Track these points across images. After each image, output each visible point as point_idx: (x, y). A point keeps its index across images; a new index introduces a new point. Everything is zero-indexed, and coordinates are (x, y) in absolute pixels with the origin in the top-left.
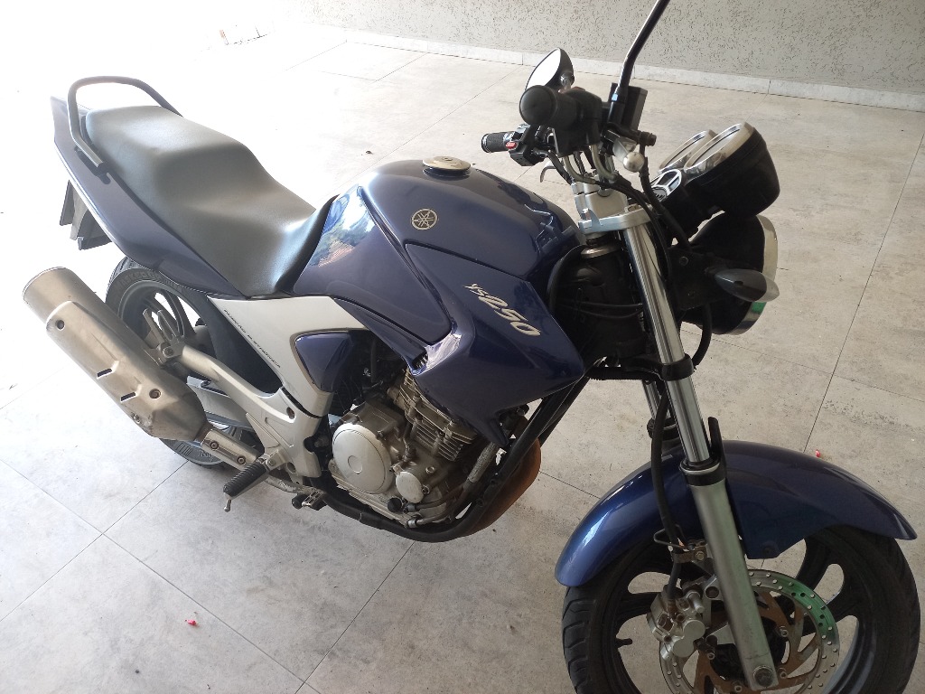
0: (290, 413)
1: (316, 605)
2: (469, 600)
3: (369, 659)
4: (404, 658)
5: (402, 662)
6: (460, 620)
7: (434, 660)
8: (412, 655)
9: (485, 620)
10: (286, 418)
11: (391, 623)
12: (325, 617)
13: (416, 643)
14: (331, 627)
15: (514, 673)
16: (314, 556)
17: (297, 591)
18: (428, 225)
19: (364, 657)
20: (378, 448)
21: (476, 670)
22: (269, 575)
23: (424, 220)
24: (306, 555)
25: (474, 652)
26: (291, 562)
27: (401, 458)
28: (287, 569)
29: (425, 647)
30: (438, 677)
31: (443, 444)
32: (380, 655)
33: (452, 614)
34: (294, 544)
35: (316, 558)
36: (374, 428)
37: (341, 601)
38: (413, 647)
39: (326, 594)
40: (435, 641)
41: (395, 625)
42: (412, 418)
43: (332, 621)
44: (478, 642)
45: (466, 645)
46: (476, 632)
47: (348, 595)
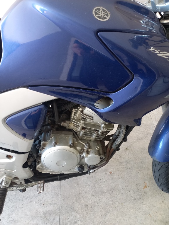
0: (9, 157)
1: (41, 217)
2: (92, 177)
3: (75, 221)
4: (87, 211)
5: (87, 213)
6: (95, 186)
7: (96, 204)
8: (89, 208)
9: (102, 180)
10: (8, 160)
11: (74, 203)
12: (48, 218)
13: (87, 203)
14: (53, 220)
15: (122, 191)
16: (26, 199)
17: (29, 217)
18: (106, 17)
19: (73, 222)
20: (73, 151)
21: (111, 198)
22: (12, 219)
23: (102, 14)
24: (22, 201)
25: (106, 193)
26: (18, 208)
27: (84, 150)
28: (18, 211)
29: (91, 203)
30: (102, 209)
31: (99, 135)
32: (78, 216)
33: (91, 186)
34: (13, 200)
35: (27, 199)
36: (66, 144)
37: (50, 208)
38: (87, 206)
39: (42, 209)
40: (92, 198)
41: (76, 203)
42: (81, 130)
43: (52, 218)
44: (105, 189)
45: (102, 192)
46: (102, 186)
47: (51, 204)
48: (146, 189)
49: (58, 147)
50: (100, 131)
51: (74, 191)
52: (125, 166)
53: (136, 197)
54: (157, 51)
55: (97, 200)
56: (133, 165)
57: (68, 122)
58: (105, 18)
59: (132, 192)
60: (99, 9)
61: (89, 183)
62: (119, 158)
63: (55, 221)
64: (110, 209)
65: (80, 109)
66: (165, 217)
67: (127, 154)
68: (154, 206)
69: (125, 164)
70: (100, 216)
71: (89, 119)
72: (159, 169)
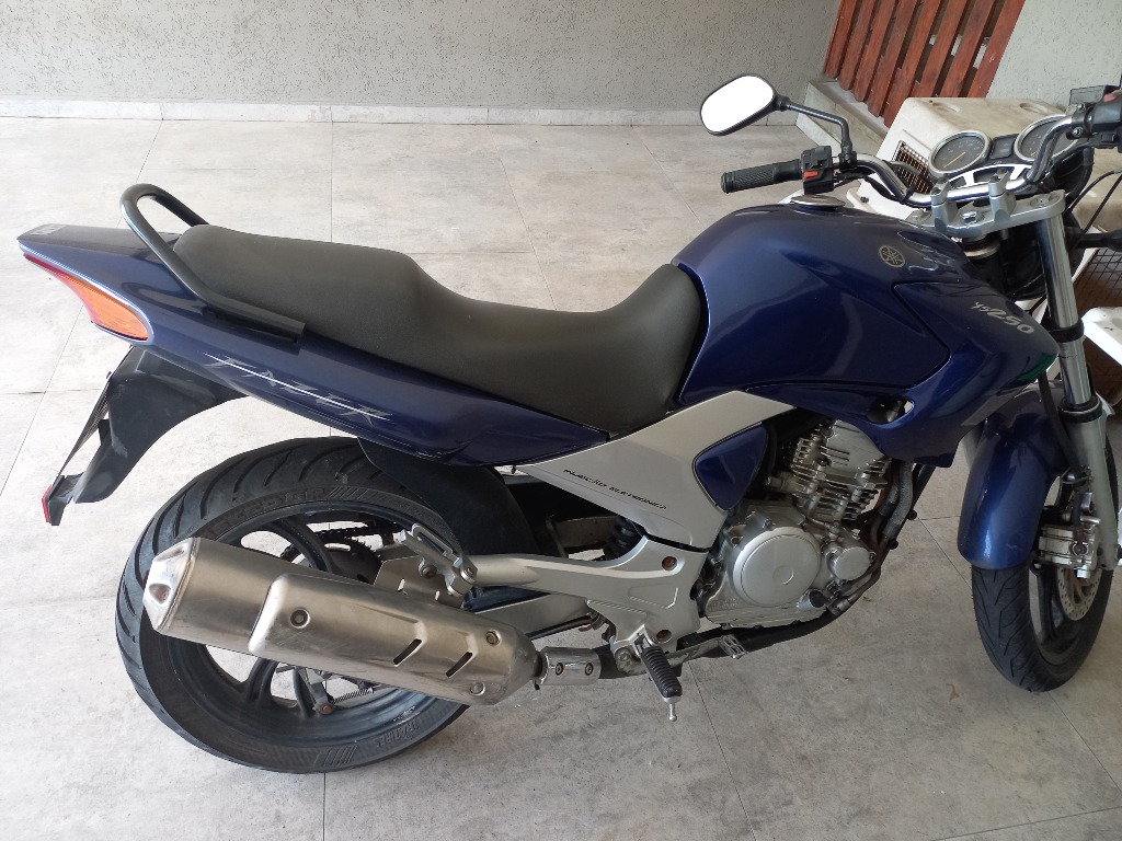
0: (668, 564)
1: (685, 798)
3: (787, 798)
4: (810, 771)
5: (813, 776)
6: (808, 705)
7: (830, 751)
8: (812, 764)
11: (763, 754)
12: (706, 799)
13: (803, 752)
14: (723, 802)
15: (890, 711)
17: (650, 801)
18: (900, 261)
19: (782, 801)
21: (865, 733)
22: (602, 812)
23: (892, 257)
24: (613, 762)
25: (846, 720)
26: (607, 781)
27: (830, 539)
28: (612, 790)
29: (812, 749)
30: (850, 762)
32: (791, 787)
33: (796, 706)
34: (585, 762)
35: (626, 756)
36: (791, 523)
37: (702, 774)
38: (804, 758)
39: (678, 779)
40: (813, 737)
41: (769, 753)
42: (813, 494)
43: (717, 798)
44: (840, 711)
45: (837, 720)
46: (830, 703)
47: (700, 764)
48: (956, 699)
49: (777, 531)
50: (856, 492)
51: (752, 723)
52: (878, 645)
53: (936, 724)
54: (986, 309)
55: (830, 742)
56: (899, 641)
57: (784, 474)
58: (899, 263)
59: (919, 710)
60: (885, 249)
61: (789, 698)
62: (853, 626)
63: (728, 804)
64: (875, 760)
65: (815, 439)
66: (1032, 768)
67: (873, 612)
68: (995, 742)
69: (873, 640)
70: (852, 779)
71: (837, 460)
72: (996, 593)
